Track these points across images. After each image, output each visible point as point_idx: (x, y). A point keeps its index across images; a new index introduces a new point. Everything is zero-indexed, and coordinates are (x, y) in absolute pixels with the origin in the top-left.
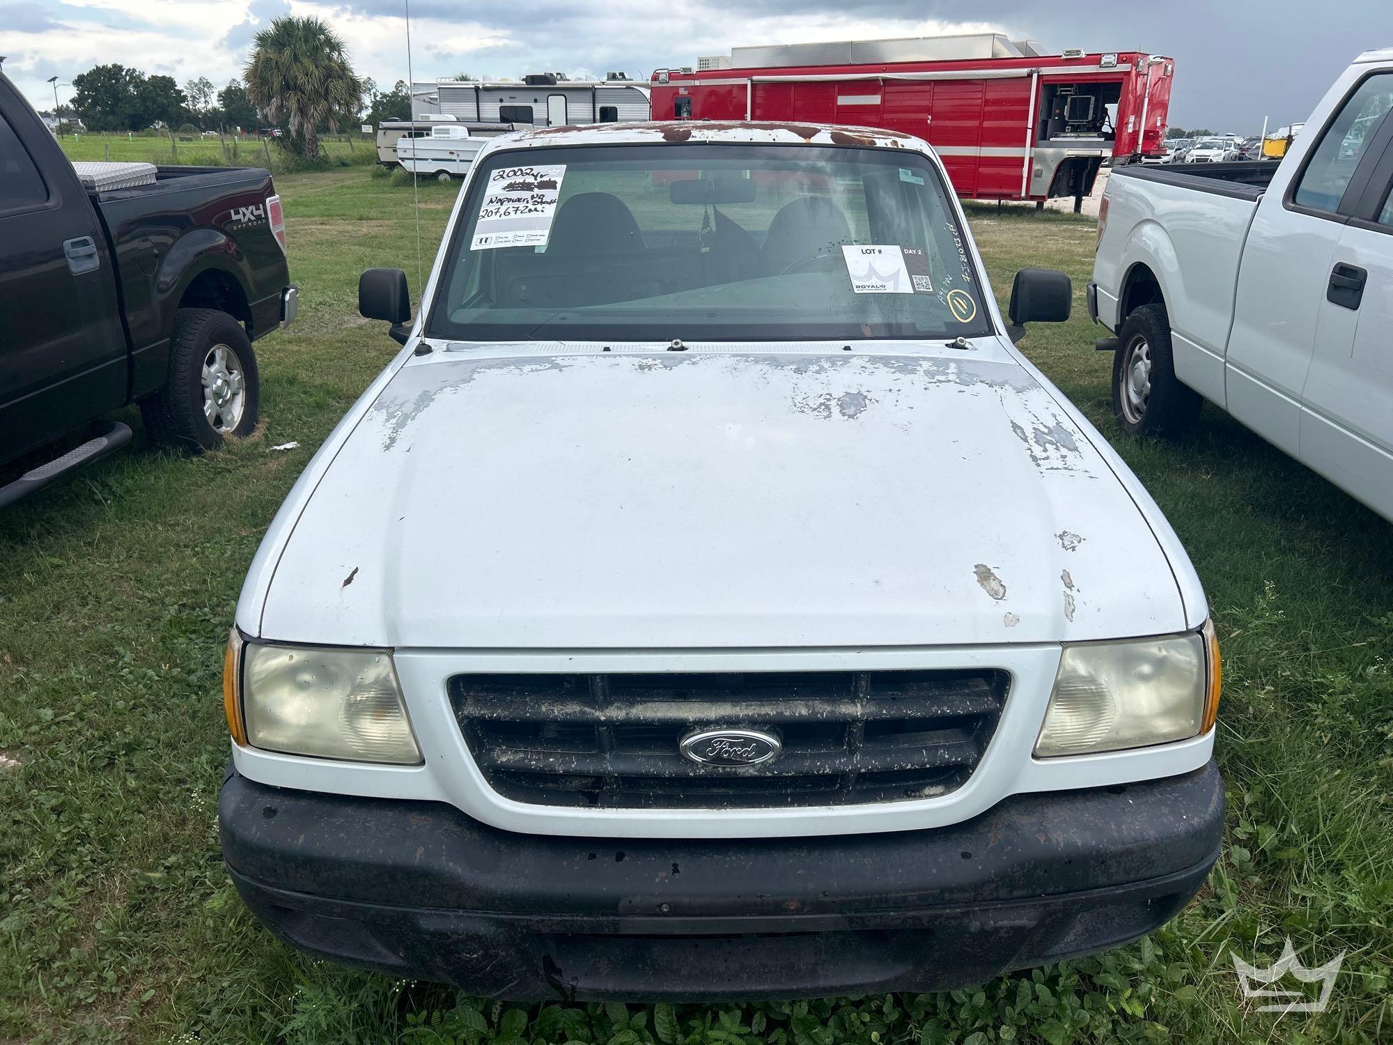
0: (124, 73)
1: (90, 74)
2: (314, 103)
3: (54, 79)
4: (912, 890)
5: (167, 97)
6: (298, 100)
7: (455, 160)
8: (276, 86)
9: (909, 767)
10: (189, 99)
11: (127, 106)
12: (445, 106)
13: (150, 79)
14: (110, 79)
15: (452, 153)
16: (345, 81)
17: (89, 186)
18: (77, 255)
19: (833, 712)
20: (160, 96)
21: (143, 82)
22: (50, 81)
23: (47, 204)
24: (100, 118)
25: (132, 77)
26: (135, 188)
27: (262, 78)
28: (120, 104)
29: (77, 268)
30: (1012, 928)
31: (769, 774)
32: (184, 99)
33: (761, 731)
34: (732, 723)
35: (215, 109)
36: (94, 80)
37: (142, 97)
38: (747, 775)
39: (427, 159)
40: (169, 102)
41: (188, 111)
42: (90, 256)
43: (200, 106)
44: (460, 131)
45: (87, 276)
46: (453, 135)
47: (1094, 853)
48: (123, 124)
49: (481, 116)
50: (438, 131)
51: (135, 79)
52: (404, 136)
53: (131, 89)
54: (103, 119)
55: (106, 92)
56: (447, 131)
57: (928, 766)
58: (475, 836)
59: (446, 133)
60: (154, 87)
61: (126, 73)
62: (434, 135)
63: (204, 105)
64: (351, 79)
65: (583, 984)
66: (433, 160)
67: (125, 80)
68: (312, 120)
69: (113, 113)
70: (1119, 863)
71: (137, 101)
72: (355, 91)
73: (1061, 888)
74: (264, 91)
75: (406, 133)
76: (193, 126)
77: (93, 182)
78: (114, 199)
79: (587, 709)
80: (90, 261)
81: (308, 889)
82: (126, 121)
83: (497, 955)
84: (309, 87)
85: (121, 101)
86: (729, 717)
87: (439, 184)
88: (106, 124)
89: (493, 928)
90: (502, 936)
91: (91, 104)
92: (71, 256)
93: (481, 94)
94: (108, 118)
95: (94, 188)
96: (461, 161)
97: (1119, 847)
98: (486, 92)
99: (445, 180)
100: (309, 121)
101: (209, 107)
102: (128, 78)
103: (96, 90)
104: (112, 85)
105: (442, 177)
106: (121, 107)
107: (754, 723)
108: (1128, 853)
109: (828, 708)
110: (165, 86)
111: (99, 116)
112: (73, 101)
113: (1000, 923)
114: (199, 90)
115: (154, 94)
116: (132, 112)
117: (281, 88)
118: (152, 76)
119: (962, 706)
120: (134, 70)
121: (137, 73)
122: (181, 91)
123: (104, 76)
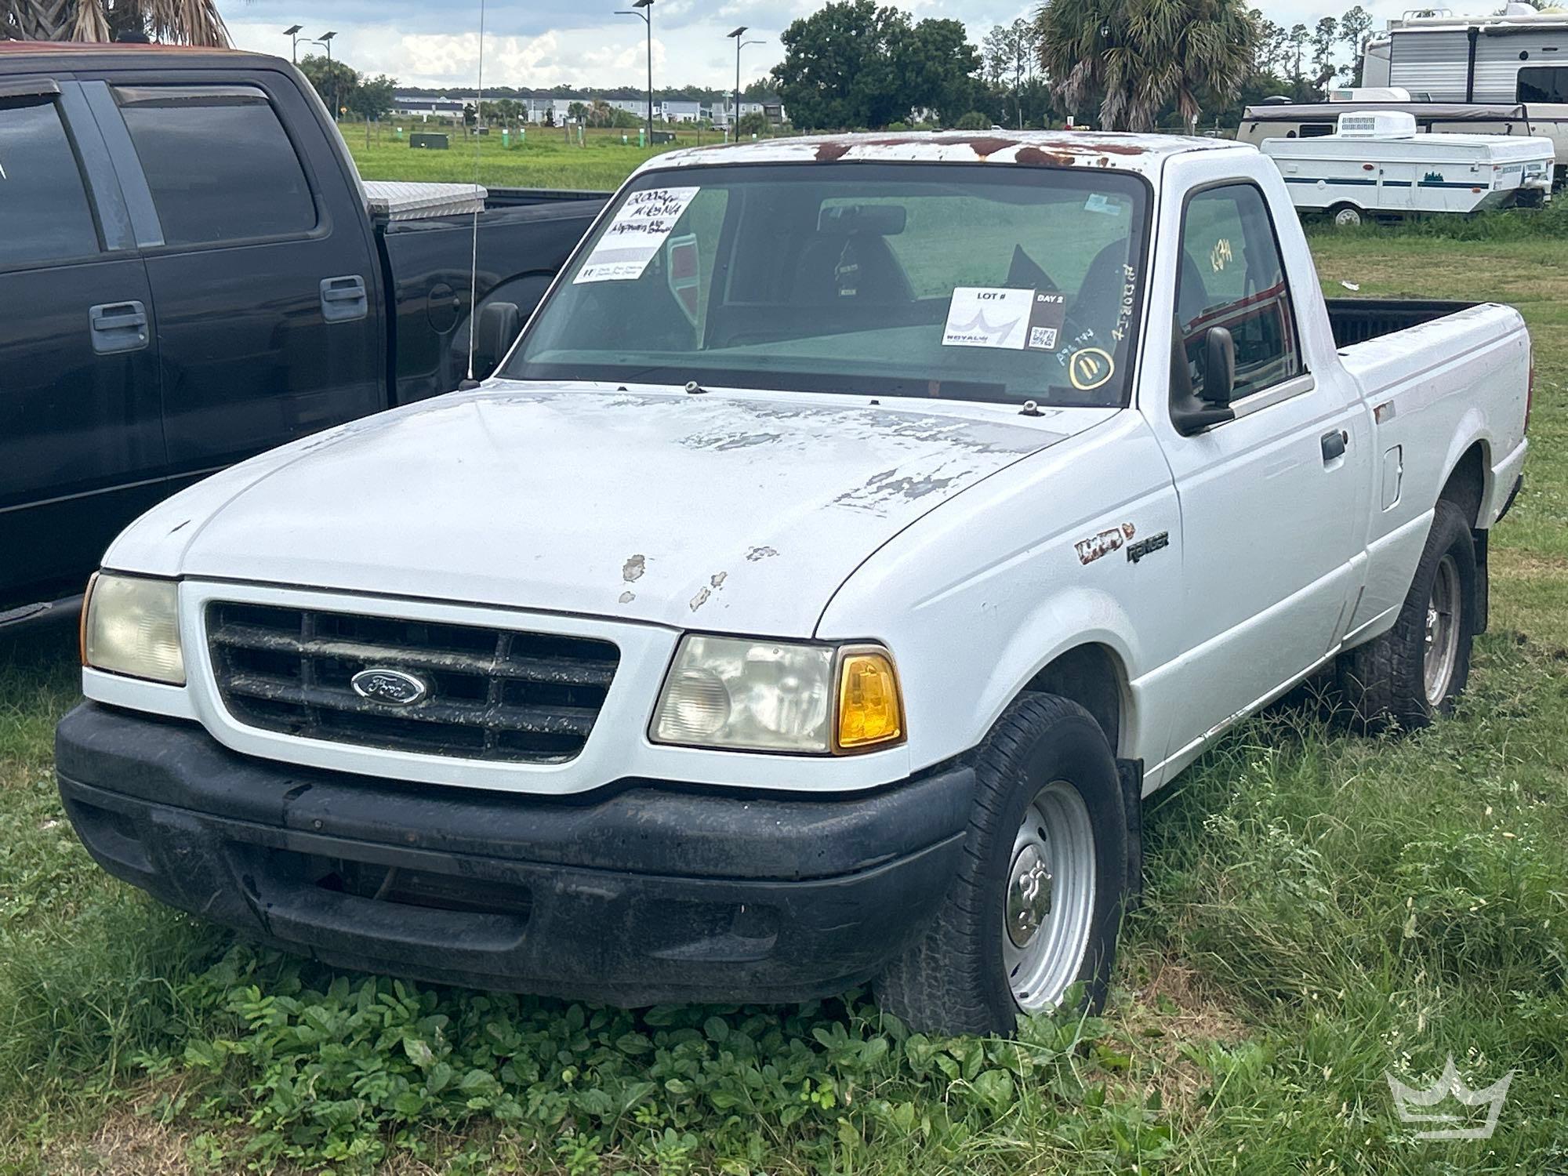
0: (874, 17)
1: (815, 20)
2: (1155, 70)
3: (739, 32)
4: (509, 839)
5: (947, 59)
6: (1125, 65)
7: (1374, 183)
8: (1086, 39)
9: (530, 727)
10: (987, 63)
11: (870, 79)
12: (1401, 69)
13: (919, 26)
14: (848, 29)
15: (1369, 168)
16: (1223, 23)
17: (380, 214)
18: (334, 298)
19: (470, 665)
20: (933, 58)
21: (905, 32)
22: (732, 35)
23: (310, 233)
24: (820, 104)
25: (887, 24)
26: (441, 218)
27: (1065, 26)
28: (858, 76)
29: (334, 314)
30: (591, 895)
31: (416, 717)
32: (976, 63)
33: (412, 674)
34: (391, 663)
35: (1033, 83)
36: (820, 31)
37: (900, 64)
38: (399, 715)
39: (1315, 181)
40: (947, 72)
41: (980, 86)
42: (356, 300)
43: (1008, 76)
44: (1403, 123)
45: (345, 327)
46: (1379, 132)
47: (670, 833)
48: (857, 114)
49: (1475, 89)
50: (1351, 124)
51: (894, 28)
52: (1291, 135)
53: (883, 46)
54: (823, 105)
55: (836, 54)
56: (1369, 123)
57: (547, 730)
58: (214, 755)
59: (1366, 127)
60: (925, 42)
61: (880, 16)
62: (1341, 132)
63: (1015, 74)
64: (1237, 19)
65: (275, 911)
66: (1329, 181)
67: (875, 29)
68: (1147, 105)
69: (842, 93)
70: (695, 849)
71: (888, 69)
72: (1242, 42)
73: (641, 865)
74: (1064, 49)
75: (1296, 127)
76: (983, 116)
77: (387, 207)
78: (410, 230)
79: (294, 642)
80: (355, 307)
81: (90, 780)
82: (863, 109)
83: (202, 856)
84: (1148, 40)
85: (860, 70)
86: (390, 659)
87: (1334, 231)
88: (827, 115)
89: (200, 828)
90: (206, 838)
91: (807, 77)
92: (328, 298)
93: (1482, 45)
94: (833, 104)
95: (387, 215)
96: (1386, 184)
97: (695, 833)
98: (1492, 40)
99: (1349, 222)
100: (1142, 104)
101: (1024, 77)
102: (880, 25)
103: (821, 51)
104: (849, 40)
105: (1342, 218)
106: (858, 83)
107: (408, 667)
108: (705, 840)
109: (469, 662)
110: (946, 38)
111: (818, 98)
112: (776, 72)
113: (581, 888)
114: (1010, 45)
115: (922, 55)
116: (877, 93)
117: (1096, 44)
118: (926, 21)
119: (580, 675)
120: (894, 10)
121: (899, 16)
122: (974, 48)
123: (838, 23)
